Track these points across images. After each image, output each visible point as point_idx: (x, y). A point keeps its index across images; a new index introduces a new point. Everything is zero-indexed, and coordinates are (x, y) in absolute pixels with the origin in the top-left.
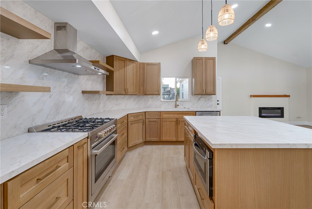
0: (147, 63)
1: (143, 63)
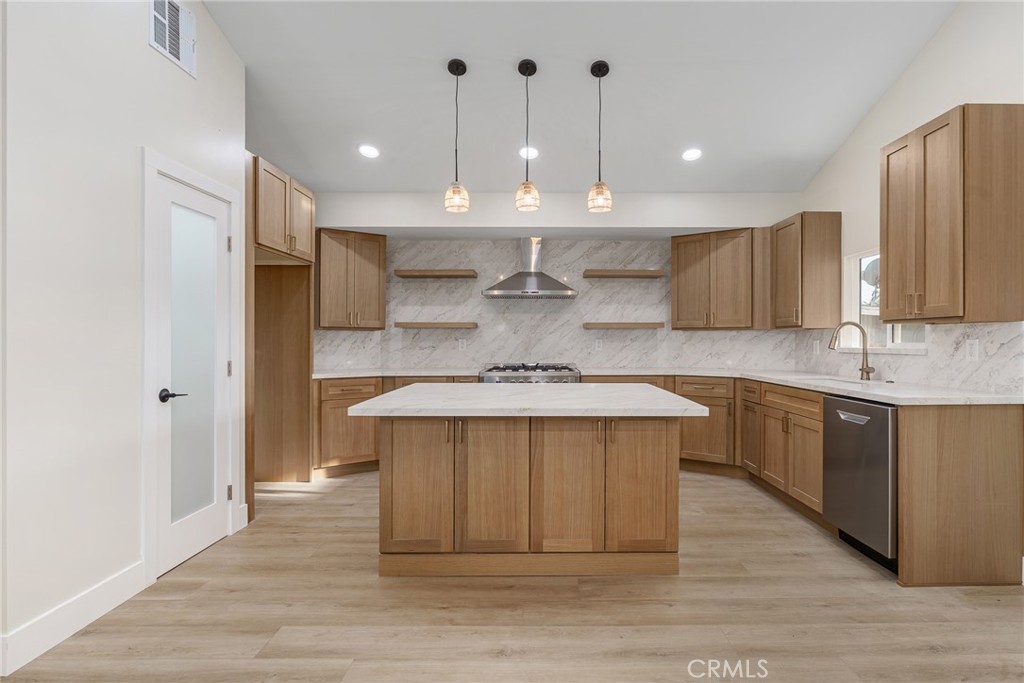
0: (777, 225)
1: (772, 228)
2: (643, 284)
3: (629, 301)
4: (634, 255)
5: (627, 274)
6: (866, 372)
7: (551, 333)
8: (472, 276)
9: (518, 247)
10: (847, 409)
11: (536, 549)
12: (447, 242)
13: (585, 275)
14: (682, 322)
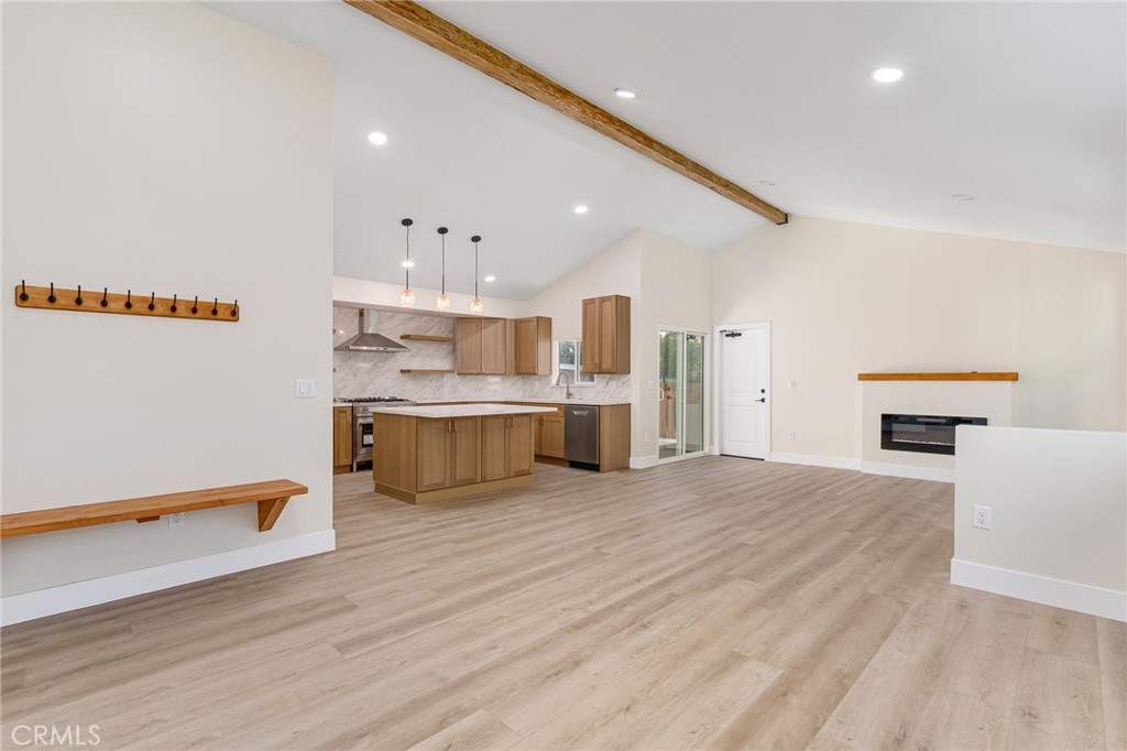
0: (520, 320)
1: (516, 320)
3: (428, 356)
4: (431, 326)
6: (569, 395)
7: (381, 375)
9: (361, 314)
10: (577, 410)
11: (484, 481)
13: (402, 337)
14: (463, 370)
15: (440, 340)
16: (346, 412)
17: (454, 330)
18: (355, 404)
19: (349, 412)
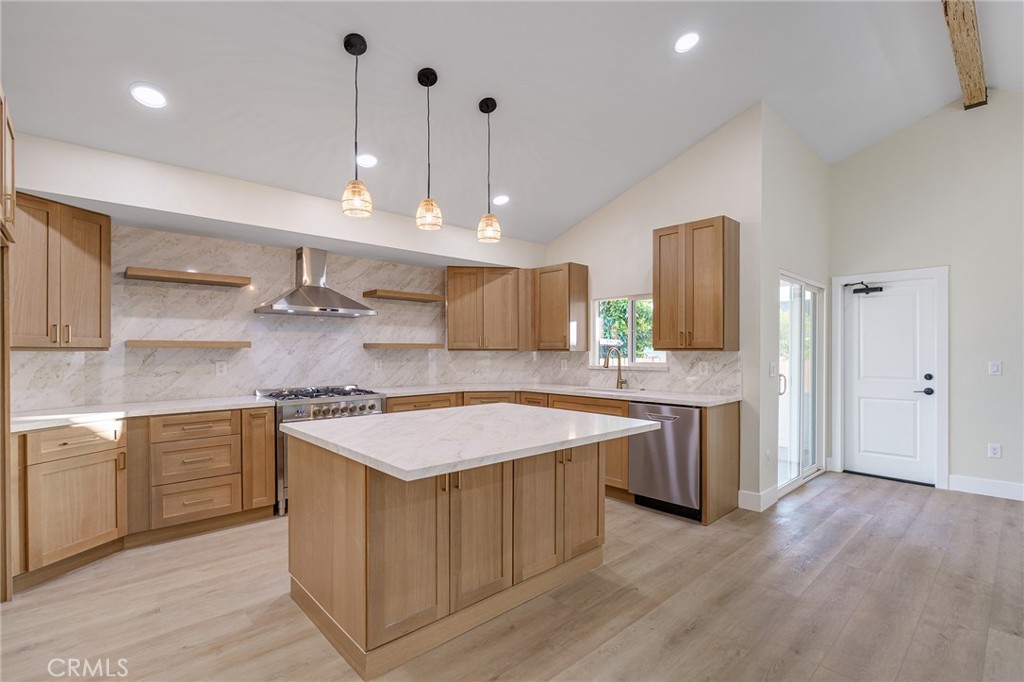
0: (541, 269)
1: (533, 271)
2: (417, 307)
3: (405, 323)
4: (409, 278)
5: (403, 296)
7: (331, 354)
8: (234, 285)
12: (198, 238)
13: (366, 294)
14: (458, 344)
15: (424, 301)
16: (263, 416)
17: (443, 286)
18: (280, 403)
19: (270, 416)
